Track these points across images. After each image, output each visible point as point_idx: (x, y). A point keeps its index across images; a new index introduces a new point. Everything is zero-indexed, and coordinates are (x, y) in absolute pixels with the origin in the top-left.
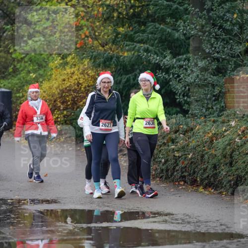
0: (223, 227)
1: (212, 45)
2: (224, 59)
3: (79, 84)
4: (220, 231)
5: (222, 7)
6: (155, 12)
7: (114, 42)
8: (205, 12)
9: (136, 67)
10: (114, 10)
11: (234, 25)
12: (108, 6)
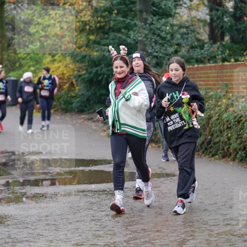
0: (161, 169)
1: (153, 47)
2: (161, 57)
3: (63, 74)
4: (159, 172)
5: (159, 22)
6: (114, 26)
7: (87, 46)
8: (148, 25)
9: (102, 62)
10: (86, 24)
11: (167, 34)
12: (83, 22)
